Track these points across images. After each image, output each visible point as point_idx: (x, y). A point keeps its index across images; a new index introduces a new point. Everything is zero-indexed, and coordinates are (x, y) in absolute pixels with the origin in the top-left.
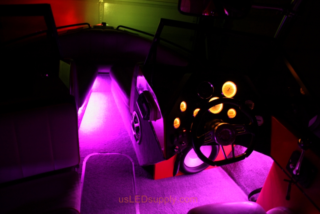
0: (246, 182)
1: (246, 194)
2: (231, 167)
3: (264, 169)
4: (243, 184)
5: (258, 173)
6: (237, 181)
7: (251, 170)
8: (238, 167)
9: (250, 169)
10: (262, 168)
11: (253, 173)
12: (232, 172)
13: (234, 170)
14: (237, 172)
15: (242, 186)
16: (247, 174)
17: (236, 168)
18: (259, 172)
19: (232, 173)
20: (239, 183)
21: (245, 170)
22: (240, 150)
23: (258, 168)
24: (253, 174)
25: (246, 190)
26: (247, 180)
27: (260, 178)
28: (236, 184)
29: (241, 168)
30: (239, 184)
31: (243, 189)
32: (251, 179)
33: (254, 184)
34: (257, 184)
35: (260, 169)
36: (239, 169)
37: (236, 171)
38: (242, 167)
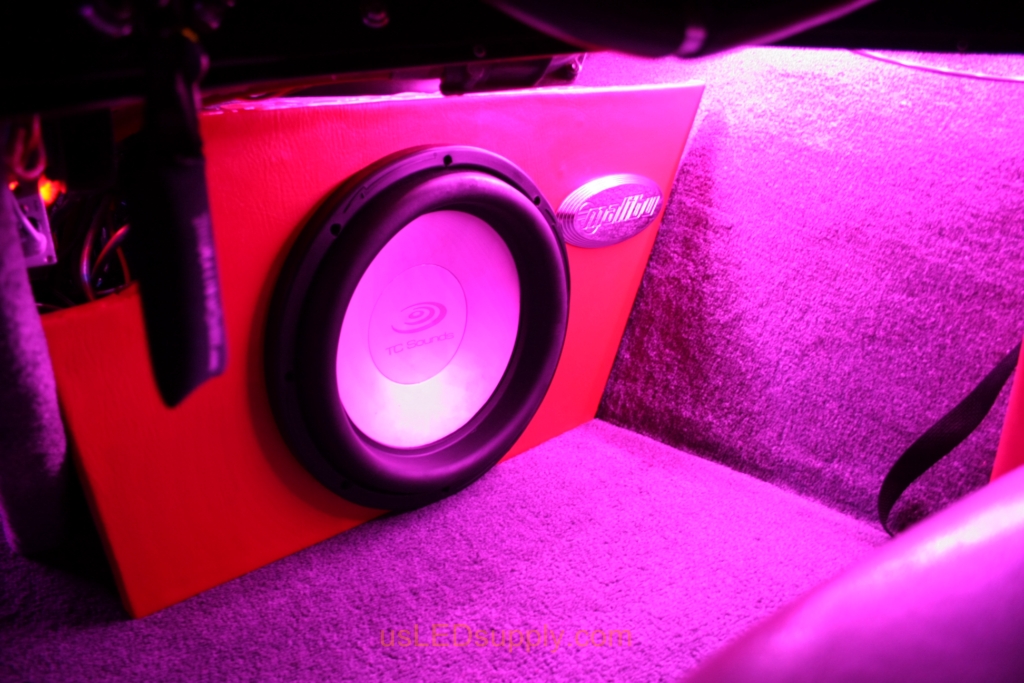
0: (814, 433)
1: (842, 510)
2: (666, 387)
3: (911, 294)
4: (792, 452)
5: (873, 338)
6: (744, 455)
7: (820, 342)
8: (720, 365)
9: (809, 339)
10: (891, 290)
11: (836, 357)
12: (686, 414)
13: (697, 398)
14: (721, 401)
15: (792, 468)
16: (802, 375)
17: (706, 379)
18: (876, 327)
19: (688, 422)
20: (765, 456)
21: (774, 357)
22: (691, 268)
23: (860, 309)
24: (843, 358)
25: (836, 480)
26: (813, 420)
27: (904, 359)
28: (745, 478)
29: (745, 364)
30: (764, 465)
31: (805, 482)
32: (841, 397)
33: (874, 417)
34: (900, 411)
35: (882, 305)
36: (728, 375)
37: (712, 394)
38: (744, 355)
